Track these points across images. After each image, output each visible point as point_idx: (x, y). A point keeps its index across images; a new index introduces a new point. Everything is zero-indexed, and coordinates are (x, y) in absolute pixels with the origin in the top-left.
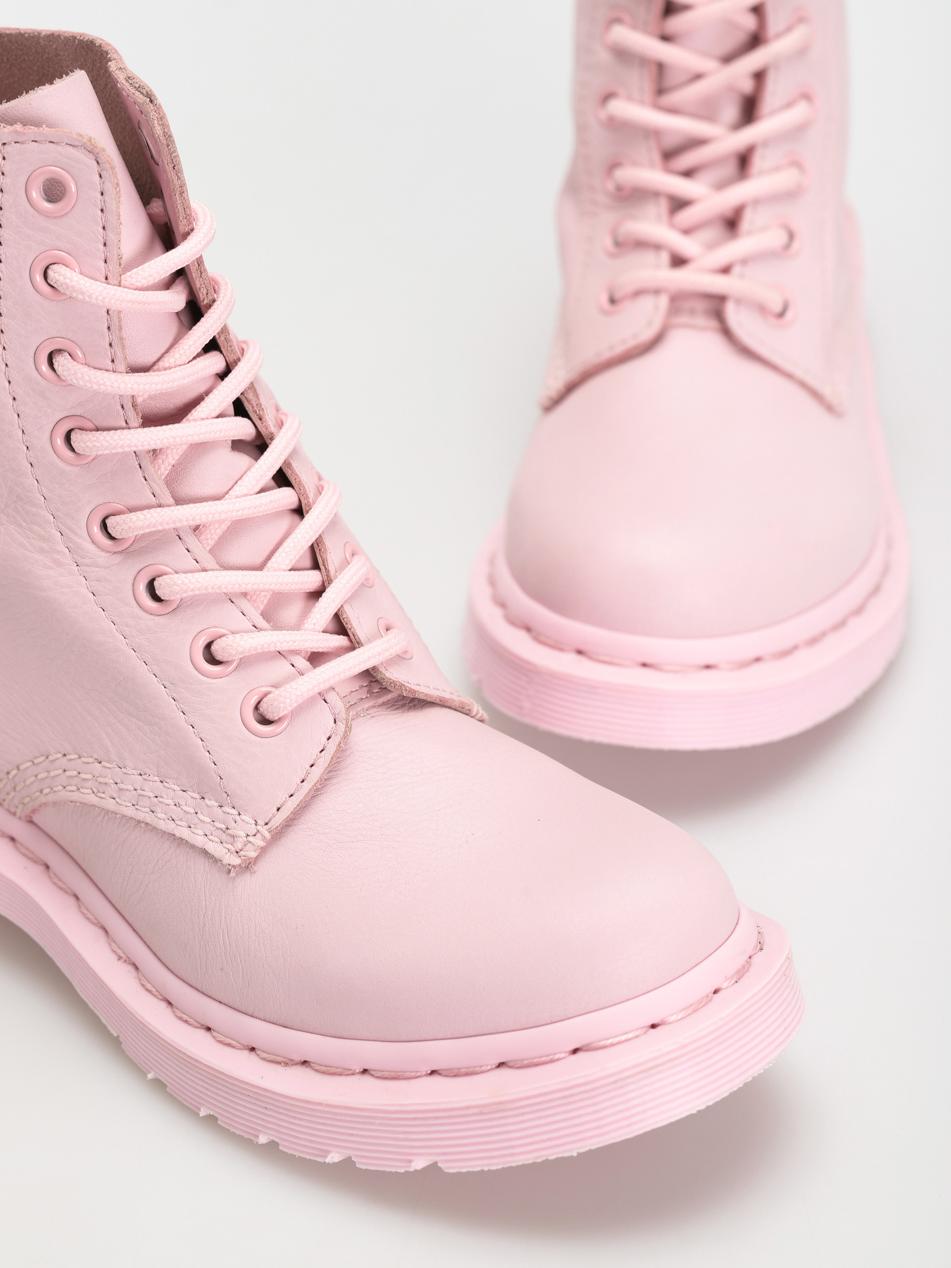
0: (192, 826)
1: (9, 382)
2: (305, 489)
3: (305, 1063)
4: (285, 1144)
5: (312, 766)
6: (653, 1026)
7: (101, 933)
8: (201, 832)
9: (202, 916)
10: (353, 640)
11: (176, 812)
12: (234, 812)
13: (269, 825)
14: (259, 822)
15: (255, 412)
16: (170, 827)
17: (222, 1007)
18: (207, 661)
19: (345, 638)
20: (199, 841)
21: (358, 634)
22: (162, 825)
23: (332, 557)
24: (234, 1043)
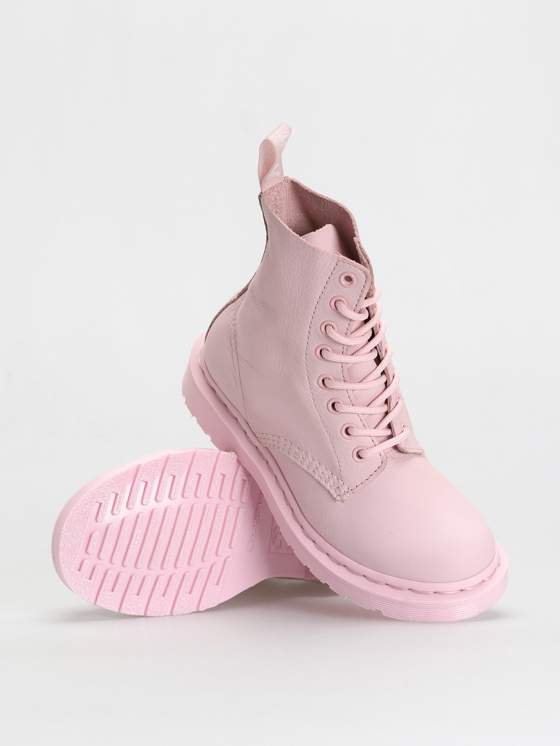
0: (327, 482)
1: (308, 338)
2: (389, 377)
3: (344, 566)
4: (331, 586)
5: (371, 475)
6: (461, 590)
7: (282, 494)
8: (329, 485)
9: (323, 510)
10: (393, 432)
11: (322, 475)
12: (342, 483)
13: (353, 491)
14: (349, 489)
15: (379, 349)
16: (319, 479)
17: (321, 538)
18: (346, 434)
19: (390, 431)
20: (328, 487)
21: (395, 431)
22: (316, 477)
23: (393, 403)
24: (322, 551)
